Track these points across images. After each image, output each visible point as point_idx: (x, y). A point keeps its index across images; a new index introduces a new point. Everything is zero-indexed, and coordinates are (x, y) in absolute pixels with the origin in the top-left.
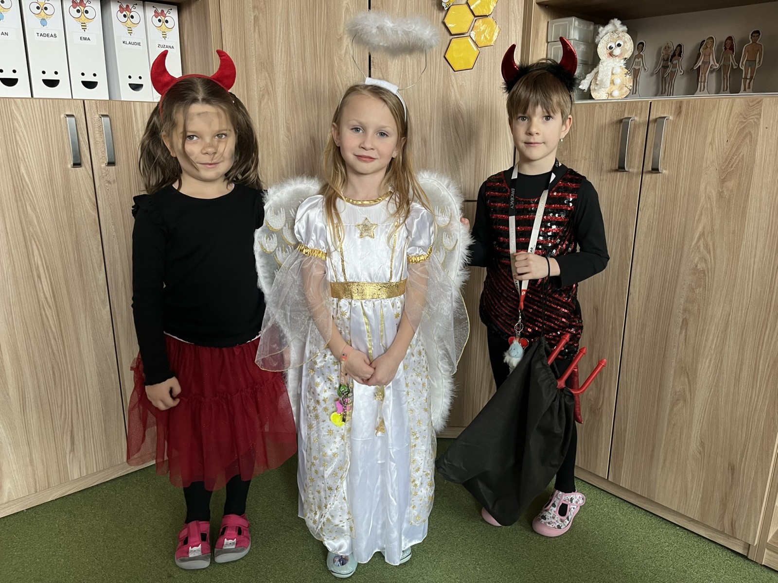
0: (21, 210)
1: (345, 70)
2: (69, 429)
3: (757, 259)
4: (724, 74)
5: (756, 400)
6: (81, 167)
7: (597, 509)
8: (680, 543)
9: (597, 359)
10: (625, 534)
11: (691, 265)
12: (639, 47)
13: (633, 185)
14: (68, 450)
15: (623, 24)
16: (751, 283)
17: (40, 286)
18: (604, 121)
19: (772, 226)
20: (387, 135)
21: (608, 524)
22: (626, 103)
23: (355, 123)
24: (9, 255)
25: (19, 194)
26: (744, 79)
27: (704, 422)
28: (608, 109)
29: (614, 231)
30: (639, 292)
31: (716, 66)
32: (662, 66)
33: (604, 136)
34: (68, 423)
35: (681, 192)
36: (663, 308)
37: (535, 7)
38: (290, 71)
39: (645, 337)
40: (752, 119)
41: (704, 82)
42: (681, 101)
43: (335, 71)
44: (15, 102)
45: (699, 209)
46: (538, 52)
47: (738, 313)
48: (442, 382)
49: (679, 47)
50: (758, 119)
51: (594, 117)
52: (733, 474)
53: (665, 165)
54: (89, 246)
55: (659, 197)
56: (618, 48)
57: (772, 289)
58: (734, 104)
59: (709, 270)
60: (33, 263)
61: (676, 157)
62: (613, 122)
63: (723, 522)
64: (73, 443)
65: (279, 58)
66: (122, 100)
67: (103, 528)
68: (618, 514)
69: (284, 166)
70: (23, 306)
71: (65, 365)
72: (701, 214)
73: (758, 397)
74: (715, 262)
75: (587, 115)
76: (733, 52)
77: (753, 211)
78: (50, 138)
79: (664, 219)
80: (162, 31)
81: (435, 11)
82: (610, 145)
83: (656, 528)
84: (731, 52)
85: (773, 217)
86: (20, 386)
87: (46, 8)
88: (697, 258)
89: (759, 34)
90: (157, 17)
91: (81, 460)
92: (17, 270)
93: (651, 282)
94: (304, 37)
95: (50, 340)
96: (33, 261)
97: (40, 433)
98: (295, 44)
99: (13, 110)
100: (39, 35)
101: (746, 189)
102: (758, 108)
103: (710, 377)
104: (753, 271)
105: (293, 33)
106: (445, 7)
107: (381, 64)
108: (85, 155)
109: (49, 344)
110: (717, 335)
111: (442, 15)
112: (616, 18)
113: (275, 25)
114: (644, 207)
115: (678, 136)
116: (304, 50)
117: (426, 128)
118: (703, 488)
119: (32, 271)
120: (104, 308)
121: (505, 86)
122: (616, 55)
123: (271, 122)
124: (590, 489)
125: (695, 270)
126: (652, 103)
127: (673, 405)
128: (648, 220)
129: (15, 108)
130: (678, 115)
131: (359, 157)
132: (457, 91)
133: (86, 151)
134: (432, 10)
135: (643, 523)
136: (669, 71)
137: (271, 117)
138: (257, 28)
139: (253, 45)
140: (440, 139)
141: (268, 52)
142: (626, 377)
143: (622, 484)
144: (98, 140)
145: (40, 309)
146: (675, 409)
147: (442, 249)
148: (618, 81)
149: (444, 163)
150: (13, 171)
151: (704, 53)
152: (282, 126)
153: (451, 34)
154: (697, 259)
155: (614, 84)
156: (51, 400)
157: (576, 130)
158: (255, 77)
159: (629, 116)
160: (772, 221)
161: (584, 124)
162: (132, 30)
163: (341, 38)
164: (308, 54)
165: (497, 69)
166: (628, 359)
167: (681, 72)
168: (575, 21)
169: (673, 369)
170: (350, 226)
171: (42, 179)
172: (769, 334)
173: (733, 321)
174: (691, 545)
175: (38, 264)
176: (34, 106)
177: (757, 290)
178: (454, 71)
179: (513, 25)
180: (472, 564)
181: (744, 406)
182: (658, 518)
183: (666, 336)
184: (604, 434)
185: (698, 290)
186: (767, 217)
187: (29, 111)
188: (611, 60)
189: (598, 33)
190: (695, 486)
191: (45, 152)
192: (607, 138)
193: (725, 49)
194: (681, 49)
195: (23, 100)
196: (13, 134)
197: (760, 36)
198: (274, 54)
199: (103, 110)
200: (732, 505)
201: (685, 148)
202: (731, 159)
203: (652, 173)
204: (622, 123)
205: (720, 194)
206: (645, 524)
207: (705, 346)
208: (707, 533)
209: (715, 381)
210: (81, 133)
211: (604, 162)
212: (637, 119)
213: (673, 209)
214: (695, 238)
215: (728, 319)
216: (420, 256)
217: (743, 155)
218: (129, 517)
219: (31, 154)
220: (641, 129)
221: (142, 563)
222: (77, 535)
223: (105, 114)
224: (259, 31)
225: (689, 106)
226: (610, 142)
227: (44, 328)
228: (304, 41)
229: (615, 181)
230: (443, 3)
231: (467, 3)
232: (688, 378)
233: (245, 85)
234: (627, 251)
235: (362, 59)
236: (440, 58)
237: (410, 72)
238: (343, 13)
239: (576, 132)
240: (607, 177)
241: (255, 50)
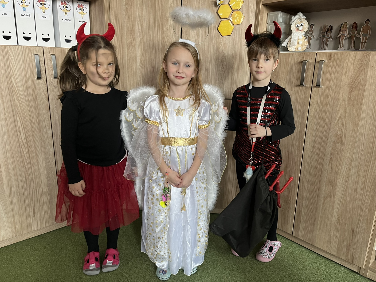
0: (12, 99)
1: (169, 35)
2: (33, 206)
3: (367, 130)
4: (352, 40)
5: (365, 198)
6: (41, 79)
7: (287, 249)
8: (327, 266)
9: (288, 176)
10: (300, 261)
11: (334, 132)
12: (311, 26)
13: (307, 93)
14: (32, 216)
15: (304, 15)
16: (363, 142)
17: (20, 136)
18: (294, 62)
19: (374, 114)
20: (190, 66)
21: (292, 256)
22: (304, 53)
23: (174, 60)
24: (6, 121)
25: (11, 92)
26: (361, 42)
27: (340, 208)
28: (296, 56)
29: (298, 114)
30: (309, 144)
31: (348, 36)
32: (322, 36)
33: (293, 69)
34: (32, 203)
35: (330, 96)
36: (321, 153)
37: (261, 6)
38: (143, 35)
39: (311, 166)
40: (365, 62)
41: (342, 44)
42: (331, 53)
43: (165, 36)
44: (10, 47)
45: (339, 105)
46: (263, 28)
47: (357, 156)
48: (213, 187)
49: (330, 27)
50: (368, 62)
51: (289, 60)
52: (353, 233)
53: (323, 83)
54: (44, 118)
55: (320, 99)
56: (301, 27)
57: (373, 144)
58: (357, 55)
59: (343, 134)
60: (17, 125)
61: (328, 80)
62: (298, 62)
63: (348, 257)
64: (34, 213)
65: (137, 28)
66: (61, 47)
67: (48, 254)
68: (297, 251)
69: (139, 80)
70: (12, 146)
71: (31, 175)
72: (340, 108)
73: (366, 196)
74: (346, 131)
75: (286, 59)
76: (357, 29)
77: (365, 106)
78: (26, 65)
79: (322, 110)
80: (81, 14)
81: (213, 7)
82: (296, 73)
83: (315, 259)
84: (355, 29)
85: (374, 110)
86: (9, 185)
87: (25, 2)
88: (338, 129)
89: (369, 21)
90: (79, 8)
91: (38, 221)
92: (9, 129)
93: (315, 140)
94: (150, 18)
95: (24, 163)
96: (17, 124)
97: (19, 207)
98: (145, 22)
99: (9, 51)
100: (22, 15)
101: (362, 96)
102: (368, 57)
103: (343, 186)
104: (365, 135)
105: (144, 16)
106: (218, 5)
107: (187, 32)
108: (43, 74)
109: (24, 164)
110: (346, 166)
111: (216, 9)
112: (300, 12)
113: (136, 12)
114: (312, 103)
115: (329, 70)
116: (150, 25)
117: (208, 63)
118: (339, 240)
119: (16, 129)
120: (51, 147)
121: (246, 44)
122: (300, 30)
123: (133, 59)
124: (284, 240)
125: (337, 135)
126: (317, 54)
127: (324, 200)
128: (314, 110)
129: (10, 50)
130: (329, 59)
131: (176, 77)
132: (223, 46)
133: (43, 71)
134: (212, 7)
135: (309, 256)
136: (325, 38)
137: (133, 57)
138: (127, 14)
139: (125, 22)
140: (215, 69)
141: (132, 25)
142: (302, 186)
143: (300, 237)
144: (50, 66)
145: (20, 148)
146: (325, 202)
147: (214, 122)
148: (301, 43)
149: (216, 81)
150: (8, 81)
151: (342, 30)
152: (138, 61)
153: (221, 18)
155: (299, 44)
156: (24, 192)
157: (280, 66)
158: (126, 38)
159: (306, 60)
160: (374, 112)
161: (284, 63)
162: (67, 14)
163: (167, 19)
164: (151, 26)
165: (243, 36)
166: (303, 177)
167: (331, 38)
168: (280, 13)
169: (325, 182)
170: (171, 110)
171: (22, 85)
172: (372, 166)
173: (354, 159)
174: (332, 267)
175: (19, 126)
176: (19, 49)
177: (366, 144)
178: (222, 36)
179: (250, 15)
180: (226, 275)
181: (359, 201)
182: (317, 254)
183: (322, 166)
184: (291, 213)
185: (337, 144)
186: (372, 110)
187: (16, 51)
188: (298, 32)
189: (292, 19)
190: (334, 239)
191: (24, 72)
192: (295, 70)
193: (353, 28)
194: (331, 28)
195: (14, 46)
196: (9, 63)
197: (370, 22)
198: (135, 27)
199: (52, 52)
200: (352, 248)
201: (333, 75)
202: (355, 81)
203: (317, 87)
204: (303, 63)
205: (349, 98)
206: (310, 257)
207: (341, 171)
208: (340, 262)
209: (345, 188)
210: (41, 63)
211: (293, 81)
212: (310, 61)
213: (326, 105)
214: (337, 119)
215: (352, 158)
216: (204, 125)
217: (361, 80)
218: (61, 249)
219: (17, 72)
220: (311, 66)
221: (67, 271)
222: (36, 257)
223: (53, 54)
224: (128, 15)
225: (335, 55)
226: (296, 71)
227: (22, 157)
228: (150, 20)
229: (298, 91)
230: (217, 4)
231: (229, 4)
232: (332, 186)
233: (121, 41)
234: (304, 125)
235: (178, 30)
236: (215, 29)
237: (200, 36)
238: (169, 7)
239: (280, 67)
240: (295, 89)
241: (126, 24)
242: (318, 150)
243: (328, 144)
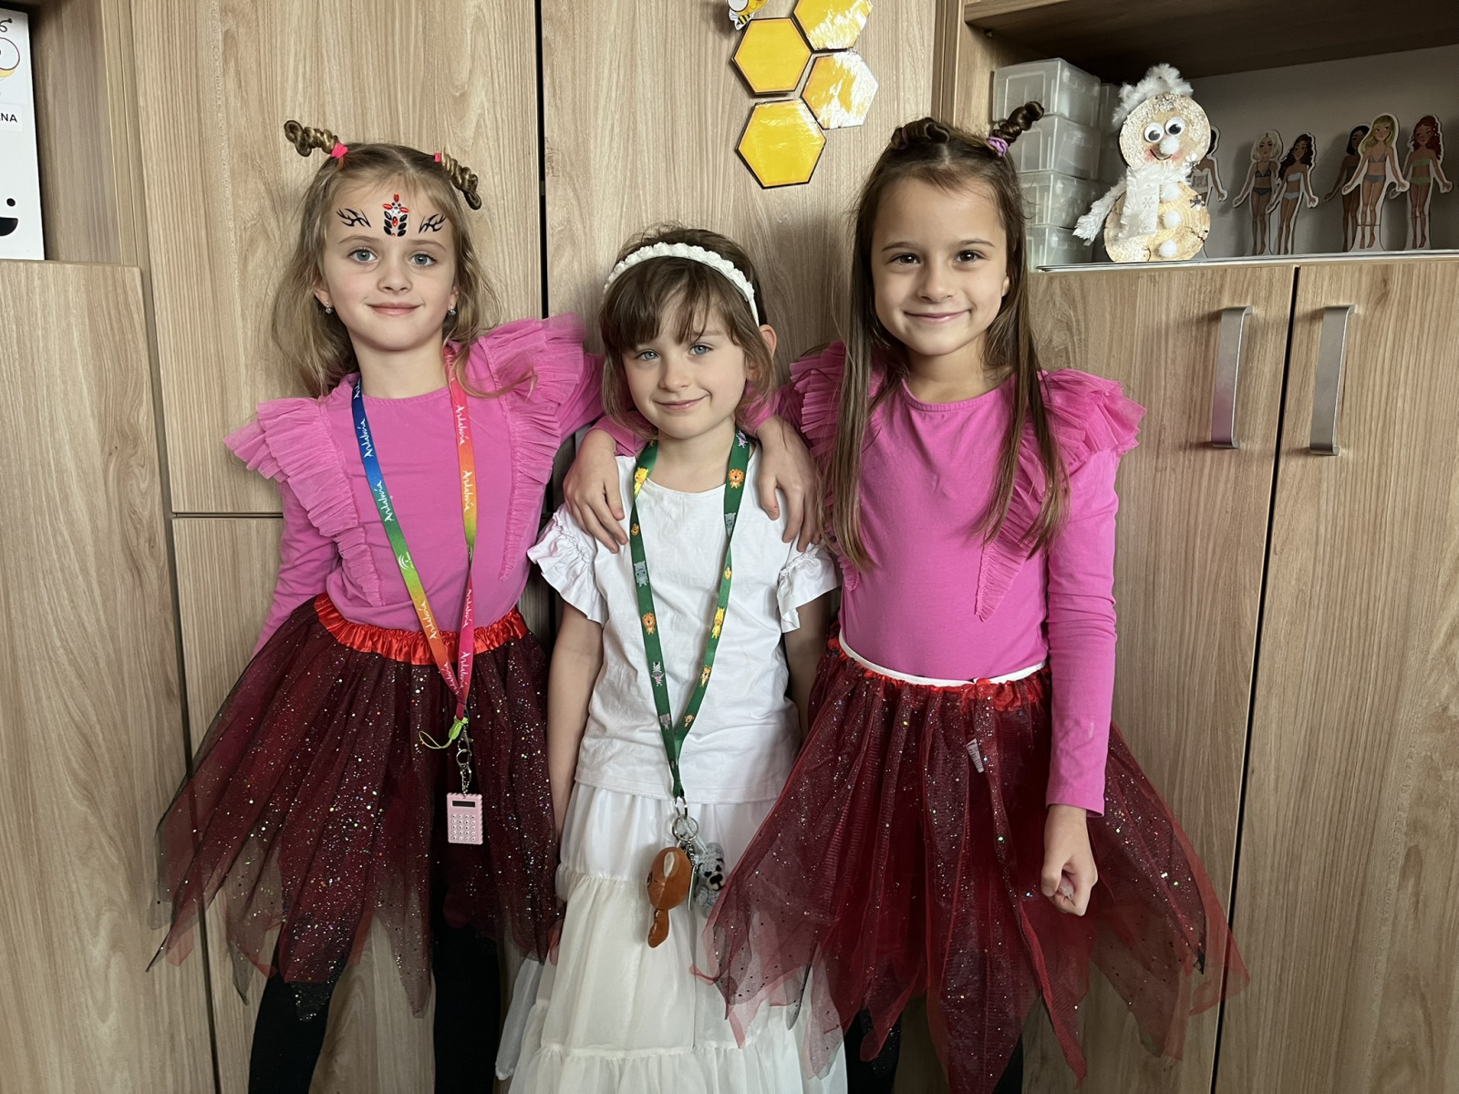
4: (1414, 207)
11: (1428, 704)
13: (1253, 483)
18: (1164, 318)
28: (1175, 286)
29: (1199, 602)
30: (1278, 769)
31: (1404, 186)
32: (1256, 189)
33: (1163, 356)
37: (963, 32)
39: (1297, 888)
41: (1372, 225)
42: (1387, 266)
45: (1449, 555)
49: (1303, 142)
51: (1134, 308)
53: (1346, 433)
55: (1330, 518)
56: (1173, 137)
61: (1375, 412)
62: (1190, 321)
75: (1116, 299)
76: (1438, 152)
79: (1345, 580)
81: (711, 37)
82: (1181, 378)
84: (1433, 153)
88: (1447, 686)
93: (1314, 746)
94: (362, 90)
98: (339, 109)
105: (331, 79)
106: (736, 22)
107: (572, 165)
111: (728, 44)
112: (1164, 62)
113: (282, 55)
114: (1284, 542)
115: (1380, 359)
122: (1168, 153)
125: (1442, 721)
126: (1301, 272)
127: (1381, 1078)
128: (1298, 580)
130: (1378, 303)
132: (769, 239)
134: (703, 32)
136: (1277, 198)
138: (233, 64)
139: (223, 109)
148: (1174, 219)
151: (1368, 154)
153: (752, 94)
154: (1446, 690)
155: (1165, 227)
157: (1086, 340)
158: (228, 193)
159: (1236, 305)
163: (462, 95)
167: (1310, 200)
168: (1062, 70)
169: (1381, 981)
178: (763, 188)
179: (908, 76)
185: (1452, 772)
188: (1155, 165)
189: (1120, 101)
192: (1174, 361)
193: (1417, 146)
194: (1309, 145)
201: (1401, 390)
203: (1311, 454)
211: (1166, 422)
212: (1255, 311)
213: (1372, 554)
214: (1439, 631)
220: (1271, 337)
224: (238, 73)
226: (1180, 370)
228: (363, 99)
229: (1197, 474)
230: (731, 13)
231: (792, 16)
232: (1425, 1008)
233: (202, 212)
234: (1239, 659)
235: (521, 152)
236: (726, 153)
237: (648, 187)
238: (469, 31)
239: (1086, 346)
240: (1176, 463)
241: (228, 122)
242: (1334, 799)
243: (1393, 770)
